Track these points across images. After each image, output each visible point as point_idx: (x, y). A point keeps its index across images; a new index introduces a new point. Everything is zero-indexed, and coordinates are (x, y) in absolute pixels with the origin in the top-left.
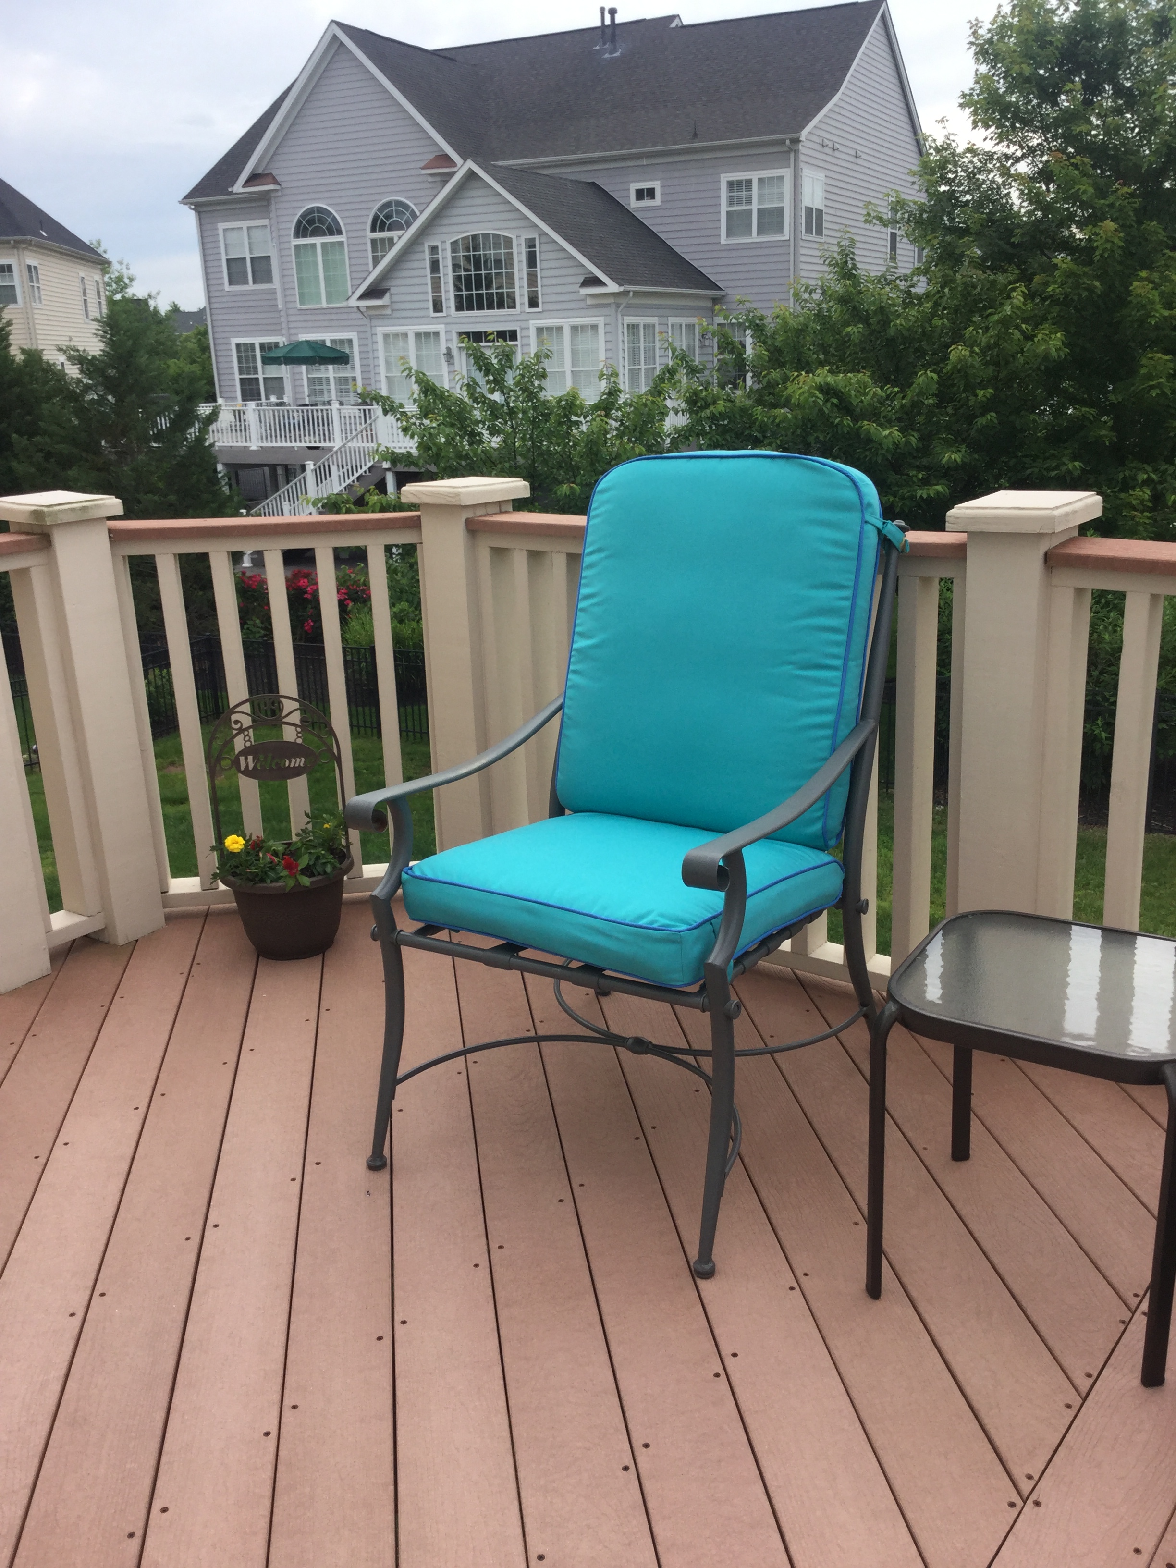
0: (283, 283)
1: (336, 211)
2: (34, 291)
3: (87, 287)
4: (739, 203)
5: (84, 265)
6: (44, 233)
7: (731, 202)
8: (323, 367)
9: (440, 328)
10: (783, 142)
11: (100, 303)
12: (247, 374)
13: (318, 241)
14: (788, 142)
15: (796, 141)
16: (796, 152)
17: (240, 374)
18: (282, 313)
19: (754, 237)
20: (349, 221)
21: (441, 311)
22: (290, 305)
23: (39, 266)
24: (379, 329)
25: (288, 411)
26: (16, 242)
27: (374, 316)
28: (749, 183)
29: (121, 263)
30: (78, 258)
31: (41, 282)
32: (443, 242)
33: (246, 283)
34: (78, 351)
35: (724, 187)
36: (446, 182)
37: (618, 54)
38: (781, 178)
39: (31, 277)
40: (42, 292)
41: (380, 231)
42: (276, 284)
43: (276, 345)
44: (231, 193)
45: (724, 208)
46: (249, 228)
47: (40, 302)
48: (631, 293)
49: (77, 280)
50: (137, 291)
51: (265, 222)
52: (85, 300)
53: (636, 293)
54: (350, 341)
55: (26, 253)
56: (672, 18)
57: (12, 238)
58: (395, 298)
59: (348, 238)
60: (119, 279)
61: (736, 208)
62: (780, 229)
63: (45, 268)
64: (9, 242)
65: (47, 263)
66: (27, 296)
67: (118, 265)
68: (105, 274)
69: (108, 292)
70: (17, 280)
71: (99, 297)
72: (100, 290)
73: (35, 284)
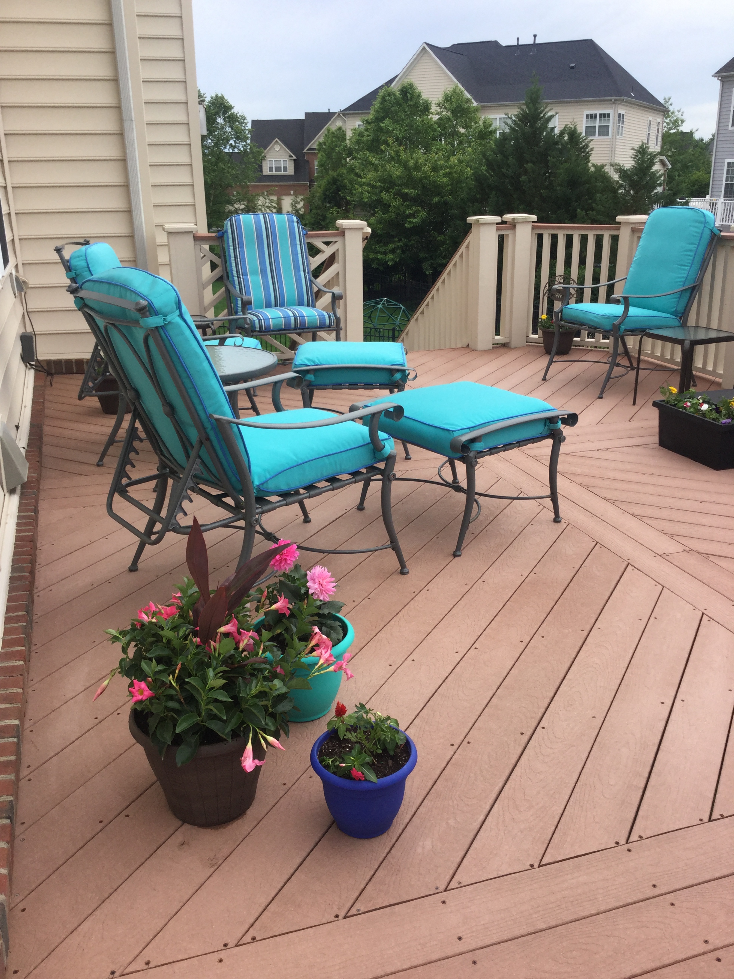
2: (619, 129)
3: (652, 126)
5: (654, 113)
6: (632, 94)
11: (657, 135)
12: (730, 181)
17: (726, 181)
23: (626, 114)
26: (616, 100)
29: (679, 111)
30: (649, 108)
31: (624, 123)
34: (620, 166)
39: (619, 120)
40: (624, 129)
47: (622, 135)
49: (646, 122)
50: (685, 128)
52: (649, 134)
55: (620, 106)
57: (613, 98)
60: (676, 121)
63: (630, 115)
64: (611, 100)
65: (630, 112)
66: (615, 131)
67: (676, 113)
68: (666, 118)
69: (666, 129)
70: (612, 123)
71: (658, 132)
72: (660, 127)
73: (621, 125)
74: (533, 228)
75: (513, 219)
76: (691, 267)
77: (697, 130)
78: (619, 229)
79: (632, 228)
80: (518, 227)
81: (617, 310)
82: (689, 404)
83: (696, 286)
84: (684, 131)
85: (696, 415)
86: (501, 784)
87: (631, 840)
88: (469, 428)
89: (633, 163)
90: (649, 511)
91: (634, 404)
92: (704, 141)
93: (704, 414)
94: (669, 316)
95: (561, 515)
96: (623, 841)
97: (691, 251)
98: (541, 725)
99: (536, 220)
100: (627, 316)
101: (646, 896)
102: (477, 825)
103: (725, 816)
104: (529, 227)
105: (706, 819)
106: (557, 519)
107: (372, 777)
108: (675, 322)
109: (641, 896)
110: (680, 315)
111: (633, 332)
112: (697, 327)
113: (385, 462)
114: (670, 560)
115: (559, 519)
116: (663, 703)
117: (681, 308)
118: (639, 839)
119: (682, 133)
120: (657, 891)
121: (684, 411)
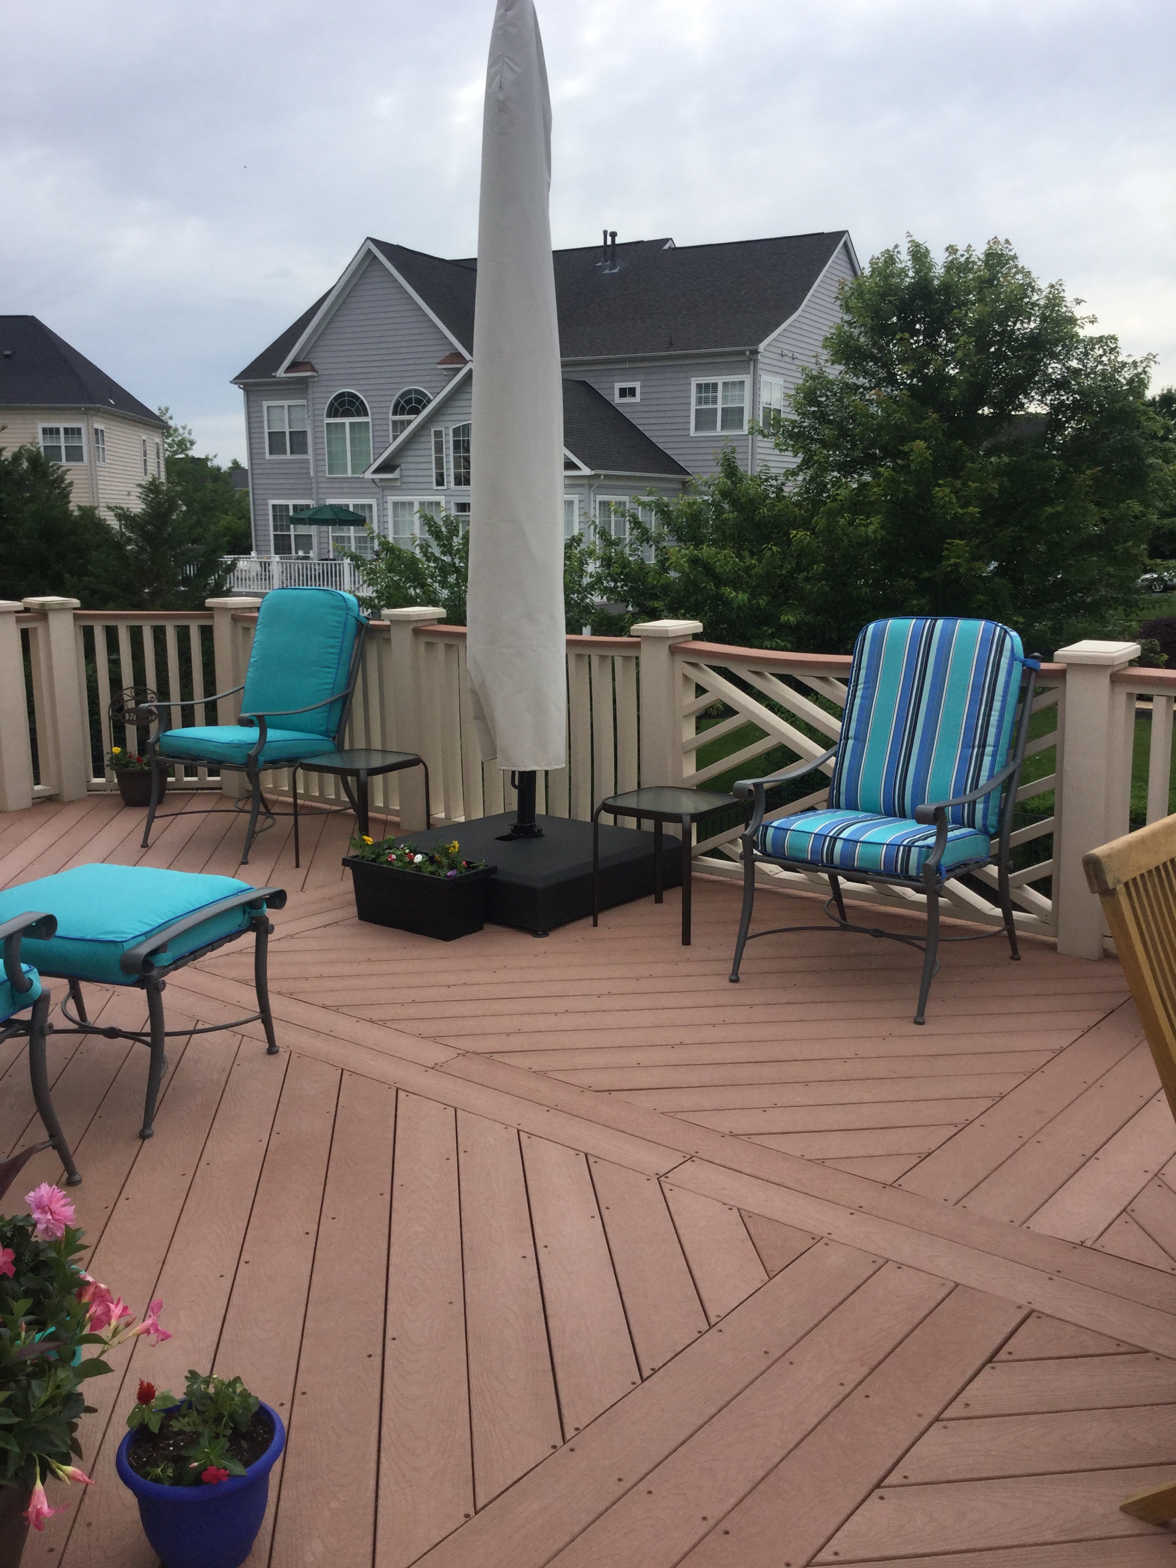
0: (316, 455)
1: (364, 396)
2: (99, 452)
3: (147, 448)
4: (707, 403)
5: (148, 429)
6: (112, 401)
7: (699, 401)
8: (345, 528)
9: (442, 499)
10: (743, 353)
11: (158, 462)
12: (281, 531)
13: (347, 421)
14: (748, 353)
15: (756, 352)
16: (756, 361)
17: (275, 531)
18: (313, 480)
19: (719, 431)
20: (375, 405)
21: (443, 485)
22: (320, 474)
23: (105, 430)
24: (389, 498)
25: (311, 564)
26: (87, 409)
27: (386, 487)
28: (715, 385)
29: (184, 428)
30: (139, 422)
31: (106, 443)
32: (447, 428)
33: (285, 453)
35: (694, 388)
36: (455, 375)
37: (616, 271)
38: (742, 383)
39: (97, 439)
40: (106, 452)
41: (400, 415)
42: (310, 456)
43: (308, 506)
44: (275, 377)
45: (693, 407)
46: (289, 406)
47: (104, 461)
48: (602, 477)
49: (138, 442)
50: (196, 452)
51: (303, 402)
52: (145, 460)
53: (607, 477)
54: (370, 506)
55: (94, 418)
56: (666, 241)
57: (83, 406)
58: (405, 473)
59: (372, 419)
60: (182, 442)
61: (703, 407)
62: (740, 425)
63: (112, 432)
64: (80, 408)
65: (113, 427)
66: (92, 455)
67: (181, 431)
68: (167, 438)
69: (168, 453)
70: (85, 442)
71: (158, 457)
72: (161, 451)
73: (100, 446)
74: (76, 617)
75: (43, 605)
76: (338, 668)
77: (215, 456)
78: (212, 617)
79: (232, 615)
80: (52, 618)
81: (251, 734)
82: (394, 857)
83: (347, 695)
84: (196, 456)
85: (407, 870)
86: (376, 1431)
87: (568, 1437)
88: (145, 934)
89: (144, 506)
90: (389, 1012)
91: (298, 866)
92: (222, 471)
93: (418, 867)
94: (320, 737)
95: (277, 1044)
96: (559, 1443)
97: (332, 647)
98: (390, 1334)
99: (79, 605)
100: (265, 742)
101: (617, 1496)
102: (371, 1495)
103: (657, 1368)
104: (69, 618)
105: (639, 1381)
106: (272, 1050)
107: (239, 1470)
108: (327, 745)
109: (611, 1498)
110: (332, 735)
111: (275, 763)
112: (368, 750)
113: (31, 1009)
114: (447, 1071)
115: (276, 1049)
116: (524, 1257)
117: (333, 727)
118: (577, 1432)
119: (193, 459)
120: (626, 1485)
121: (390, 867)
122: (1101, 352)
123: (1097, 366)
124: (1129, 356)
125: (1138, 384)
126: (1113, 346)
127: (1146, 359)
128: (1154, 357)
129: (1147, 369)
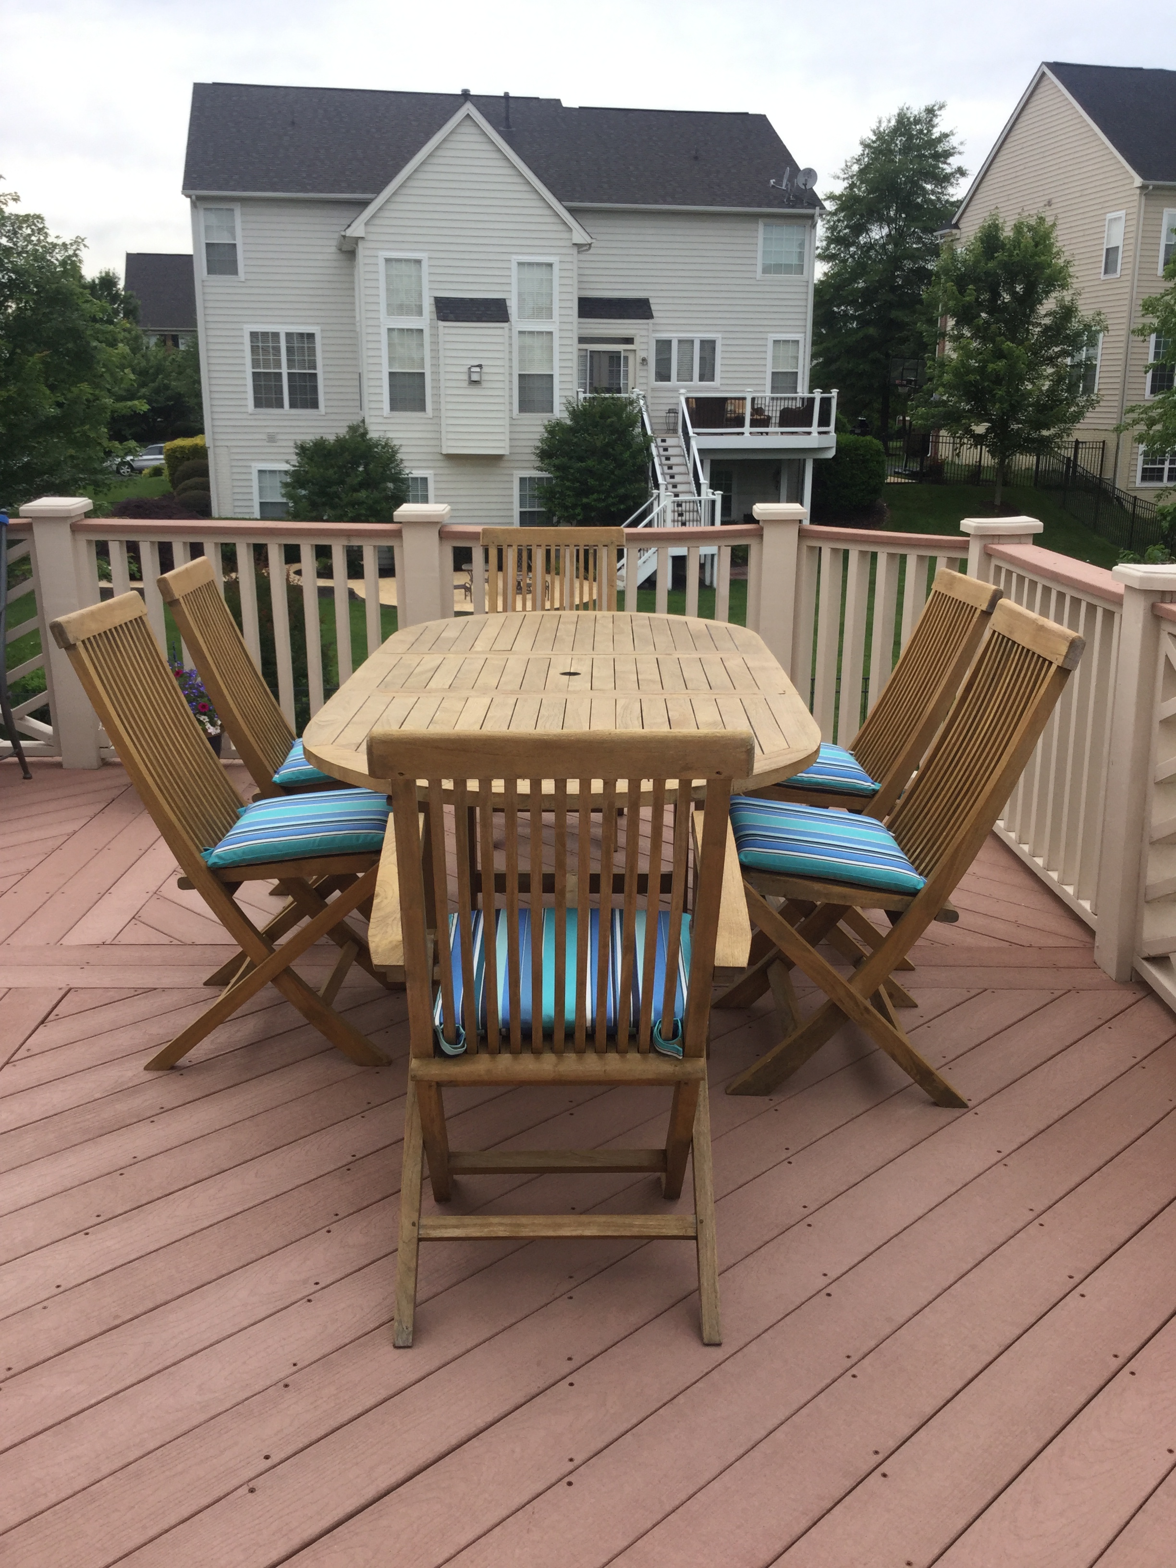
122: (29, 231)
123: (27, 246)
124: (57, 237)
125: (71, 267)
126: (41, 226)
127: (75, 242)
128: (83, 240)
129: (77, 252)
